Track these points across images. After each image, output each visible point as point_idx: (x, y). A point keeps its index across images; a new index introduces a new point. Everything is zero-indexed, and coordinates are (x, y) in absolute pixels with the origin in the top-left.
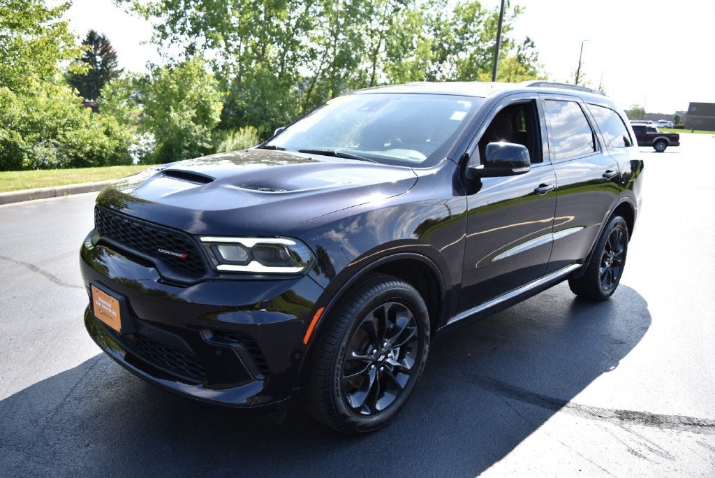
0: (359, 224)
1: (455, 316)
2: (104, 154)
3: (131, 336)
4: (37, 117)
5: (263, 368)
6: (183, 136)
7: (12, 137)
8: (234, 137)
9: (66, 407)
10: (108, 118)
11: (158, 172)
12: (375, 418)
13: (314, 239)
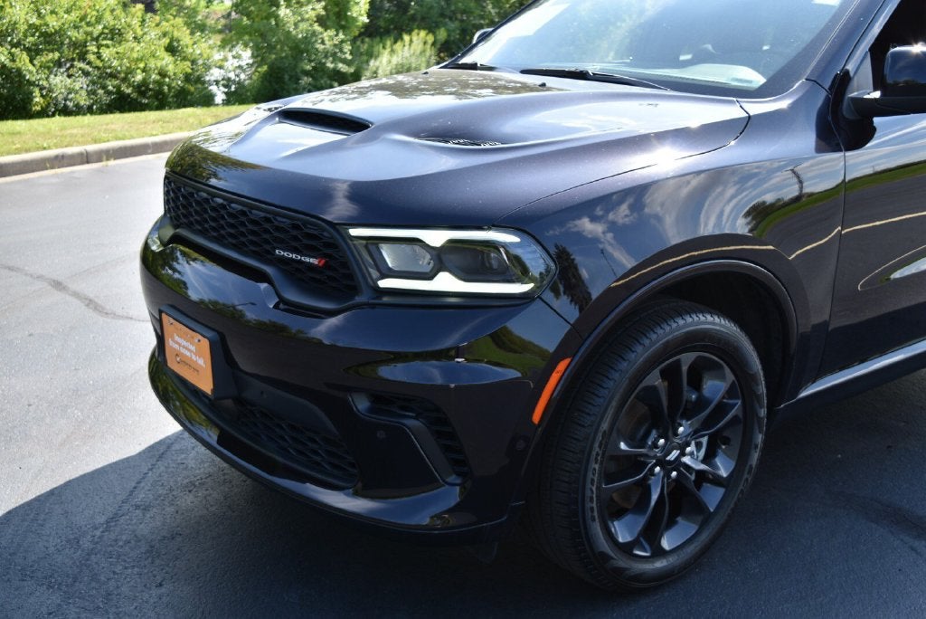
0: (632, 208)
1: (814, 382)
2: (166, 88)
3: (229, 403)
4: (54, 23)
5: (459, 464)
6: (302, 52)
7: (13, 60)
8: (393, 51)
9: (122, 520)
10: (171, 22)
11: (268, 113)
12: (660, 564)
13: (551, 232)
